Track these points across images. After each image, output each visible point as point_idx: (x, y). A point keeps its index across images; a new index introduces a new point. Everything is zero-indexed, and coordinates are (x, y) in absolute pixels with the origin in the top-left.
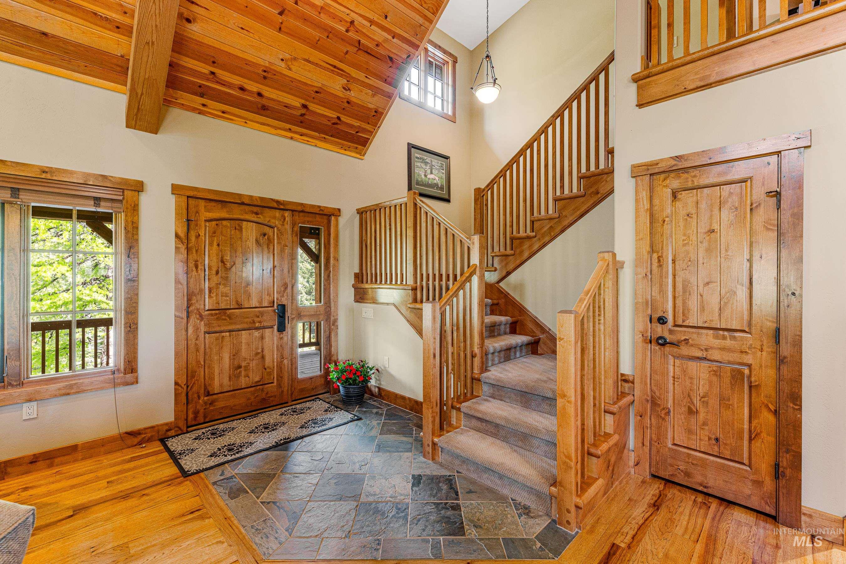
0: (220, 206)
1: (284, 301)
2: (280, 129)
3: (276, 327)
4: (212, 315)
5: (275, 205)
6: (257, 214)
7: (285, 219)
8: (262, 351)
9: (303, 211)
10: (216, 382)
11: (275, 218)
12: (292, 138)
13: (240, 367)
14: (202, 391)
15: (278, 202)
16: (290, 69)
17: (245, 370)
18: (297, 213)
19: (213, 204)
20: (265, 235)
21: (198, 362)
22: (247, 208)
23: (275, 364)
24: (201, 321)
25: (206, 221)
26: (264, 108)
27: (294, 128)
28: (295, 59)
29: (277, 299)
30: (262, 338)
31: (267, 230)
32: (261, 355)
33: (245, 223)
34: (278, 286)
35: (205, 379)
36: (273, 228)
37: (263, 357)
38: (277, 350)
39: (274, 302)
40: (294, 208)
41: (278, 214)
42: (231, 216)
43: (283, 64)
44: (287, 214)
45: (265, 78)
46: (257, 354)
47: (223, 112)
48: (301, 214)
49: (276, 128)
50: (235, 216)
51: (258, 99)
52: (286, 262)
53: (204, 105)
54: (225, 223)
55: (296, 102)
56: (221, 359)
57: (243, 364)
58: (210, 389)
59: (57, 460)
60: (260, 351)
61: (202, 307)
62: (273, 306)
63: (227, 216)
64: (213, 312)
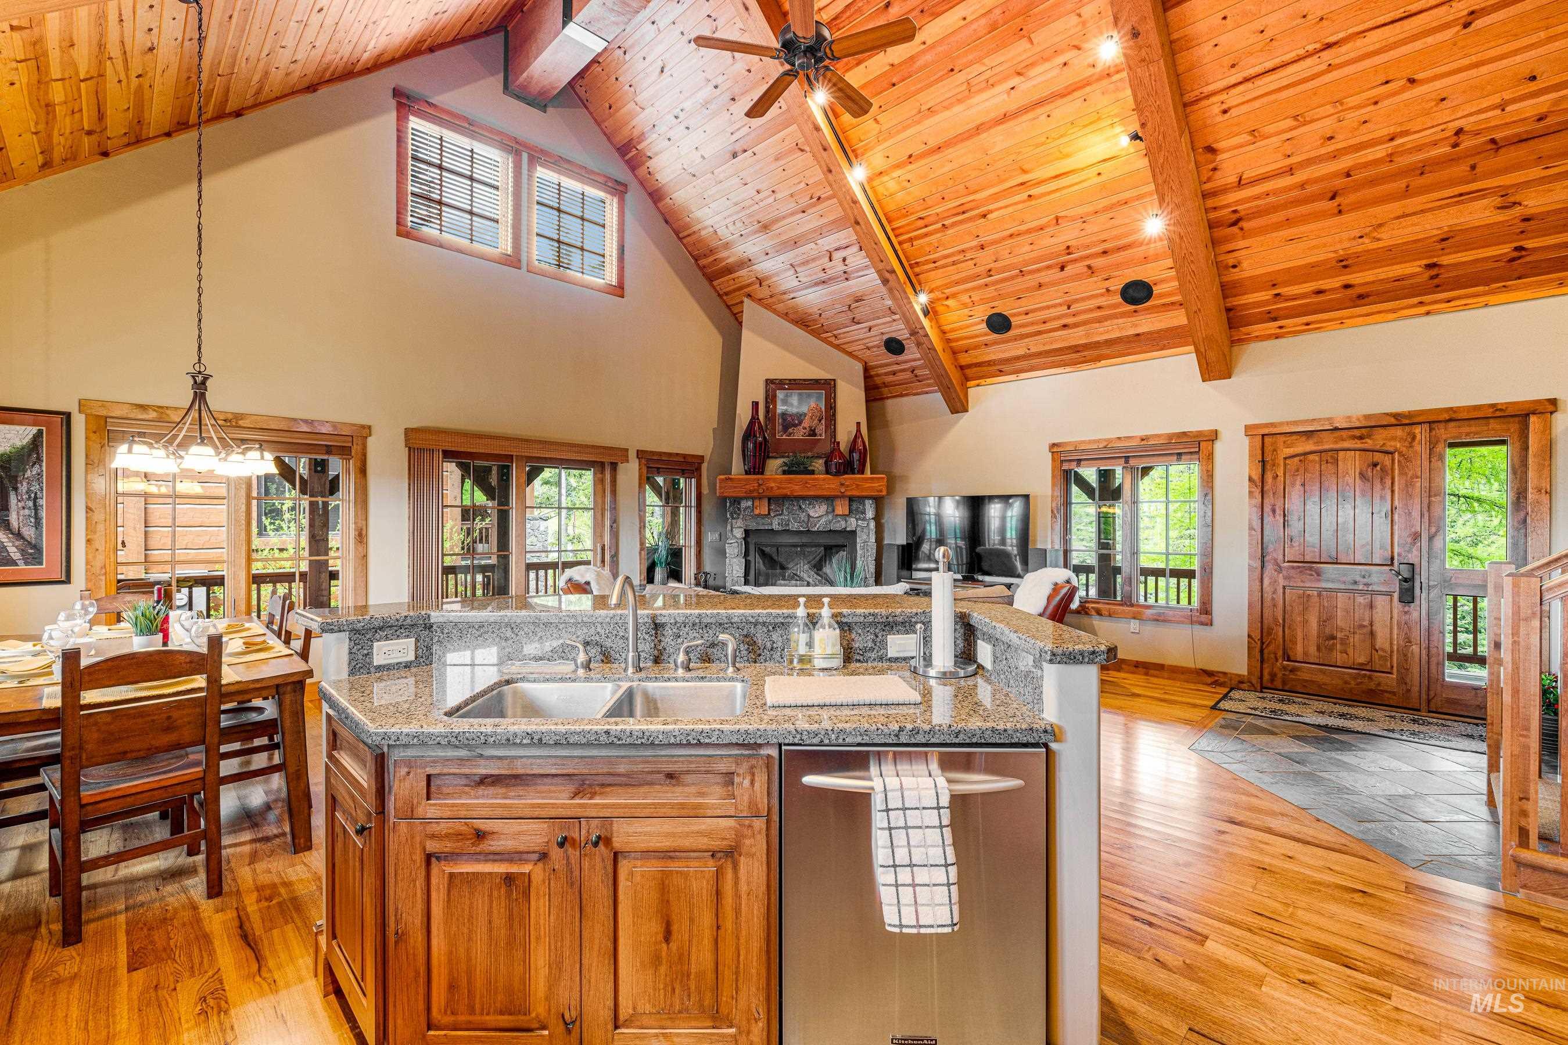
0: (1304, 438)
1: (1413, 558)
2: (1402, 308)
3: (1396, 596)
4: (1293, 568)
5: (1393, 421)
6: (1361, 438)
7: (1414, 438)
8: (1371, 625)
9: (1451, 420)
10: (1299, 648)
11: (1394, 438)
12: (1428, 313)
13: (1333, 638)
14: (1280, 653)
15: (1396, 416)
16: (1379, 240)
17: (1341, 644)
18: (1442, 425)
19: (1294, 437)
20: (1375, 465)
21: (1275, 619)
22: (1344, 434)
23: (1395, 648)
24: (1279, 573)
25: (1285, 459)
26: (1361, 297)
27: (1425, 298)
28: (1380, 225)
29: (1399, 555)
30: (1371, 606)
31: (1378, 457)
32: (1367, 630)
33: (1341, 454)
34: (1400, 537)
35: (1284, 641)
36: (1391, 453)
37: (1372, 634)
38: (1399, 628)
39: (1392, 559)
40: (1431, 418)
41: (1399, 432)
42: (1320, 448)
43: (1365, 240)
44: (1417, 430)
45: (1345, 267)
46: (1362, 626)
47: (1307, 324)
48: (1452, 424)
49: (1394, 311)
50: (1326, 447)
51: (1349, 291)
52: (1417, 500)
53: (1281, 327)
54: (1311, 457)
55: (1413, 268)
56: (1305, 622)
57: (1339, 635)
58: (1291, 653)
59: (1152, 672)
60: (1366, 623)
61: (1281, 557)
62: (1392, 564)
63: (1313, 448)
64: (1295, 564)
